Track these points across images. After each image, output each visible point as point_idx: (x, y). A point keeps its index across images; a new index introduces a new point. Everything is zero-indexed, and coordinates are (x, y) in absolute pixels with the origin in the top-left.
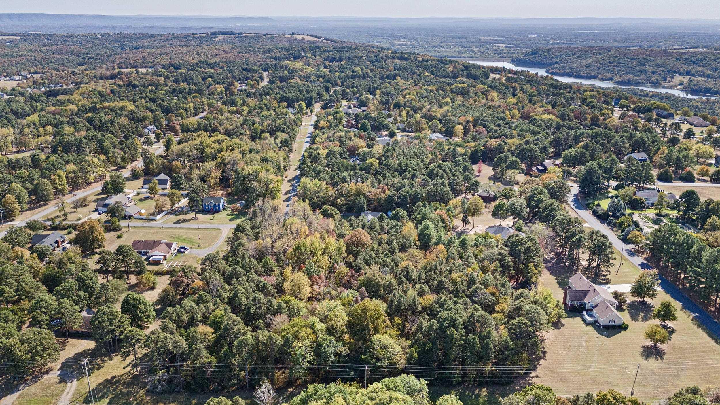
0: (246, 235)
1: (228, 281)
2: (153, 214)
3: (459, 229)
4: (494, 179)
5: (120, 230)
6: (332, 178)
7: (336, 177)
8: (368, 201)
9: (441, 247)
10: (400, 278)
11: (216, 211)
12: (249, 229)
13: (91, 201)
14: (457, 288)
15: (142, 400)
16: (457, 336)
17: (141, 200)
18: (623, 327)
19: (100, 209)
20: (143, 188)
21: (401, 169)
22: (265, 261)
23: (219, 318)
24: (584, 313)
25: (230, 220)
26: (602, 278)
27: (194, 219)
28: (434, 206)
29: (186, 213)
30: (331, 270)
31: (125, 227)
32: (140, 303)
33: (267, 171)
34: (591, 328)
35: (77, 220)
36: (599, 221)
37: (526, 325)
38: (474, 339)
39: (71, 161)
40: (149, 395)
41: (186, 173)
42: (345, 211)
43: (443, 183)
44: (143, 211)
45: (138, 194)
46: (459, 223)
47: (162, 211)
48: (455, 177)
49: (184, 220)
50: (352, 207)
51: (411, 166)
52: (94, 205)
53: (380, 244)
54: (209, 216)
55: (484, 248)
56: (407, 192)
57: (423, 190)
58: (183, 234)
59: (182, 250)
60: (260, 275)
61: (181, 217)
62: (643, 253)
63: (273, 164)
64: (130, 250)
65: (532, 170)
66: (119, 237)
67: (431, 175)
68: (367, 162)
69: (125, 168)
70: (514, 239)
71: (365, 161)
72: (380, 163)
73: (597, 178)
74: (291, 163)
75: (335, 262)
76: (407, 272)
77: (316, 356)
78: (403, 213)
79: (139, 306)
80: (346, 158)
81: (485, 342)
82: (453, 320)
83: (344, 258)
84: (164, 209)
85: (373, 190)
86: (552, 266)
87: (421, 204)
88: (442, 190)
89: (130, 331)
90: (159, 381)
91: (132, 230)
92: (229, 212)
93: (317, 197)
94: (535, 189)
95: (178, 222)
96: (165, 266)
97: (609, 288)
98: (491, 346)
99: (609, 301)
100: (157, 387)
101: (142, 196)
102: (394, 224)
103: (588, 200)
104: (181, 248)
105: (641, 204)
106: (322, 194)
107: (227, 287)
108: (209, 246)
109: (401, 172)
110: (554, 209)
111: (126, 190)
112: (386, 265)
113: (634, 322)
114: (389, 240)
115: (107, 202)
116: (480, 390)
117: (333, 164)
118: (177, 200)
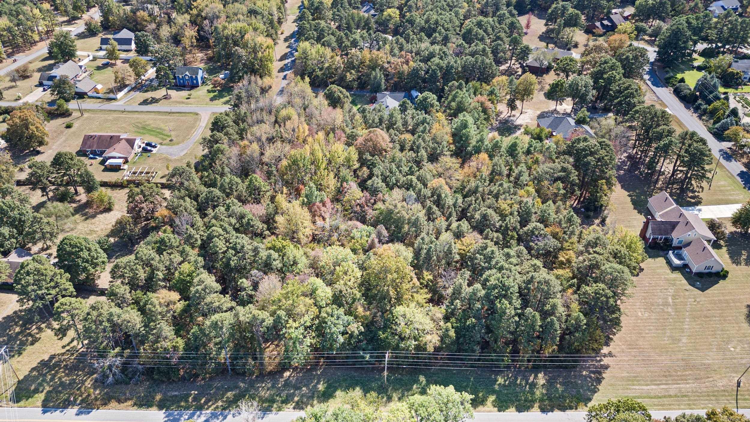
0: (226, 134)
1: (202, 210)
2: (111, 91)
3: (502, 116)
4: (546, 38)
5: (70, 115)
6: (340, 41)
7: (344, 40)
8: (386, 76)
9: (484, 156)
10: (430, 208)
11: (194, 86)
12: (231, 123)
13: (33, 71)
14: (507, 224)
15: (89, 395)
16: (511, 311)
17: (99, 68)
18: (722, 275)
19: (45, 82)
20: (101, 49)
21: (429, 27)
22: (251, 181)
23: (188, 275)
24: (671, 252)
25: (212, 100)
26: (690, 194)
27: (166, 97)
28: (473, 86)
29: (156, 89)
30: (339, 193)
31: (75, 110)
32: (82, 250)
33: (255, 29)
34: (678, 275)
35: (17, 100)
36: (683, 105)
37: (606, 296)
38: (534, 317)
39: (5, 13)
40: (98, 387)
41: (154, 30)
42: (357, 88)
43: (484, 50)
44: (99, 87)
45: (95, 59)
46: (503, 108)
47: (126, 86)
48: (500, 42)
49: (153, 99)
50: (365, 83)
51: (441, 22)
52: (37, 76)
53: (402, 149)
54: (184, 93)
55: (541, 157)
56: (438, 65)
57: (459, 62)
58: (151, 122)
59: (149, 148)
60: (244, 202)
61: (149, 95)
62: (742, 156)
63: (263, 17)
64: (72, 159)
65: (595, 27)
66: (69, 127)
67: (468, 37)
68: (385, 13)
69: (79, 18)
70: (582, 145)
71: (382, 11)
72: (402, 16)
73: (685, 42)
74: (288, 12)
75: (344, 180)
76: (439, 196)
77: (318, 336)
78: (432, 97)
79: (81, 254)
80: (358, 8)
81: (549, 320)
82: (505, 288)
83: (355, 171)
84: (127, 82)
85: (392, 60)
86: (624, 175)
87: (456, 84)
88: (483, 62)
89: (62, 304)
90: (110, 367)
91: (86, 115)
92: (210, 87)
93: (321, 69)
94: (606, 62)
95: (145, 102)
96: (125, 175)
97: (700, 210)
98: (557, 326)
99: (704, 237)
100: (108, 377)
101: (100, 63)
102: (421, 117)
103: (667, 72)
104: (147, 144)
105: (737, 79)
106: (327, 65)
107: (199, 222)
108: (183, 141)
109: (429, 32)
110: (632, 93)
111: (78, 53)
112: (411, 185)
113: (734, 265)
114: (414, 143)
115: (54, 72)
116: (536, 377)
117: (341, 18)
118: (143, 70)
